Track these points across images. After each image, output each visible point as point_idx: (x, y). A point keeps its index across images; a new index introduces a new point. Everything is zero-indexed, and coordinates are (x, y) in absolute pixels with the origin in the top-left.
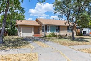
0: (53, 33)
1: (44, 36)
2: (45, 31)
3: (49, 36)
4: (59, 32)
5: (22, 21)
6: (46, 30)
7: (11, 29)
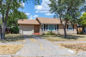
0: (51, 31)
1: (43, 35)
2: (43, 30)
3: (47, 34)
4: (58, 30)
5: (22, 21)
6: (45, 28)
7: (14, 27)
